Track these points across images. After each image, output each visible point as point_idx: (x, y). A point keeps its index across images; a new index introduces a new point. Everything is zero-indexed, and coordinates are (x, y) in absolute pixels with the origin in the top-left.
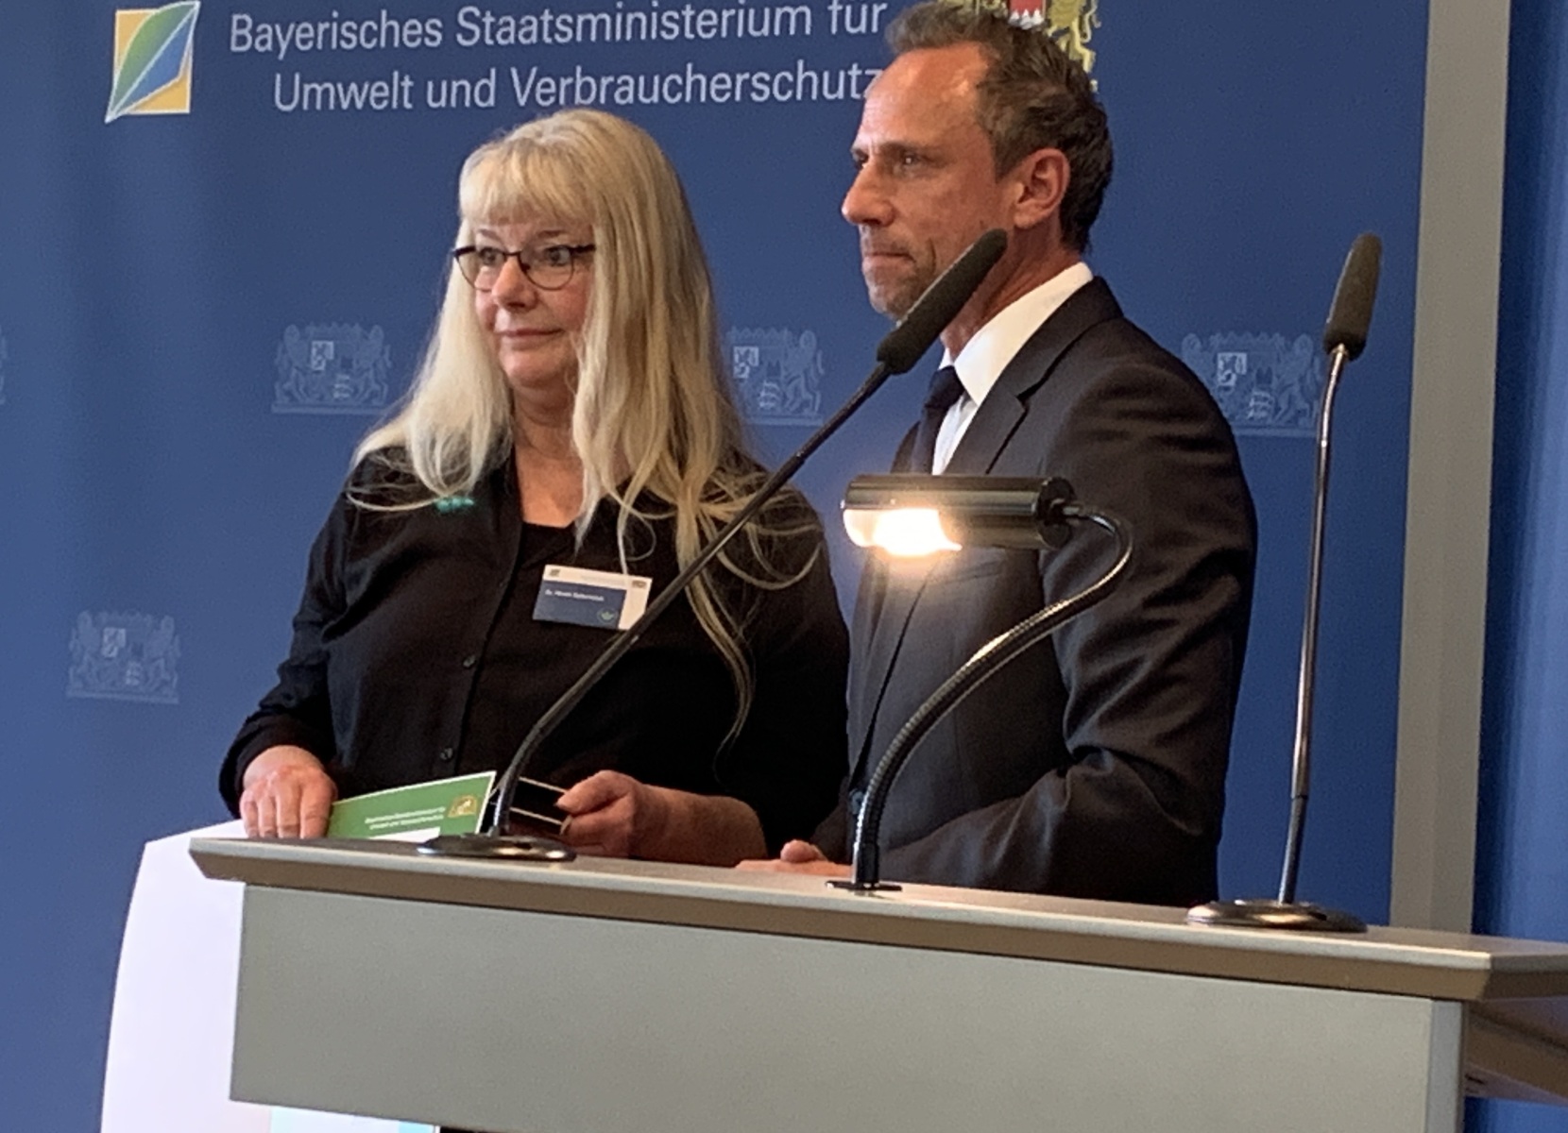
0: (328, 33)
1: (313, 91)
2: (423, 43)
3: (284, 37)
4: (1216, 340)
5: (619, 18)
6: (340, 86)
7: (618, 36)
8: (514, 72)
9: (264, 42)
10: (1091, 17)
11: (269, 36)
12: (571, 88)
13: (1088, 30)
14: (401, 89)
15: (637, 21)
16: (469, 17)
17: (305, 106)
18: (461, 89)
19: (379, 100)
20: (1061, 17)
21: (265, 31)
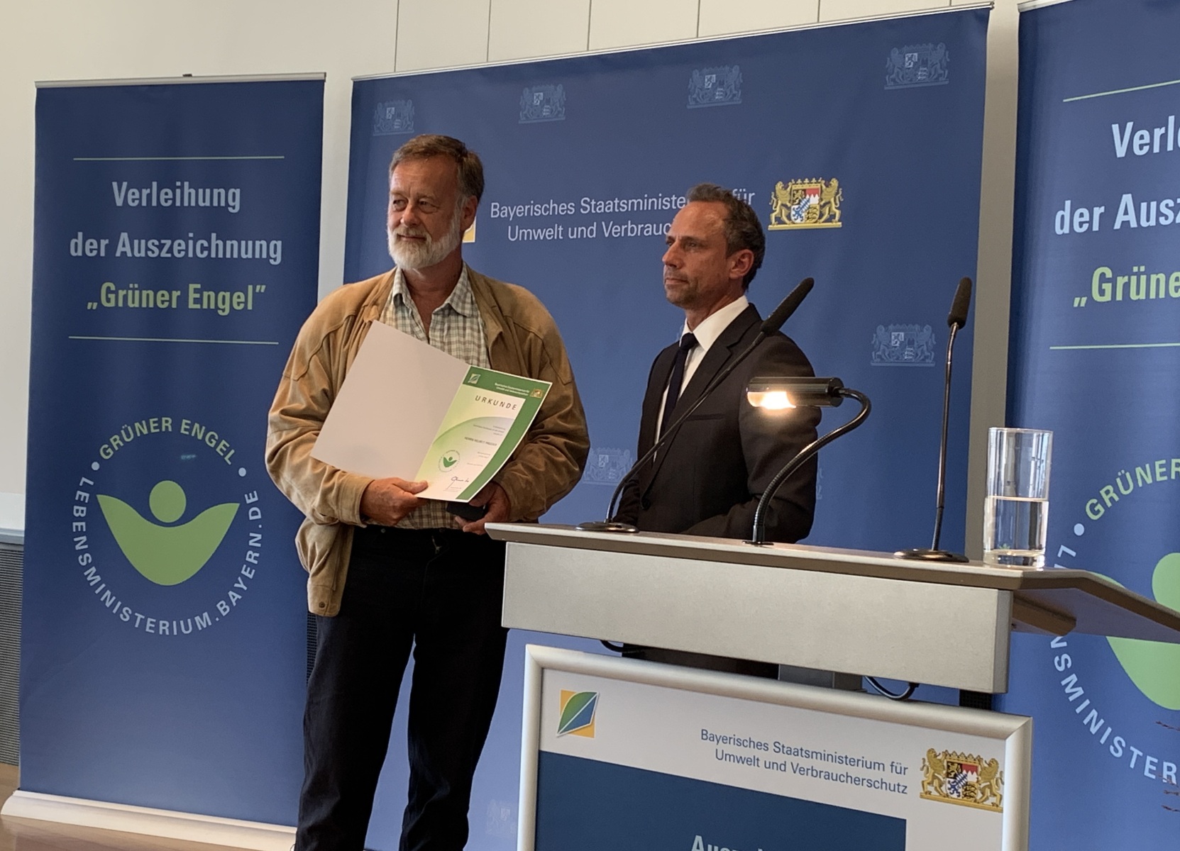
0: (529, 209)
1: (523, 233)
2: (567, 212)
3: (512, 211)
4: (891, 327)
5: (646, 200)
6: (534, 231)
7: (645, 209)
8: (603, 223)
9: (504, 214)
10: (839, 198)
11: (506, 211)
12: (626, 229)
13: (838, 202)
14: (558, 231)
15: (653, 202)
16: (585, 202)
17: (520, 239)
18: (582, 231)
19: (549, 236)
20: (827, 197)
21: (504, 209)
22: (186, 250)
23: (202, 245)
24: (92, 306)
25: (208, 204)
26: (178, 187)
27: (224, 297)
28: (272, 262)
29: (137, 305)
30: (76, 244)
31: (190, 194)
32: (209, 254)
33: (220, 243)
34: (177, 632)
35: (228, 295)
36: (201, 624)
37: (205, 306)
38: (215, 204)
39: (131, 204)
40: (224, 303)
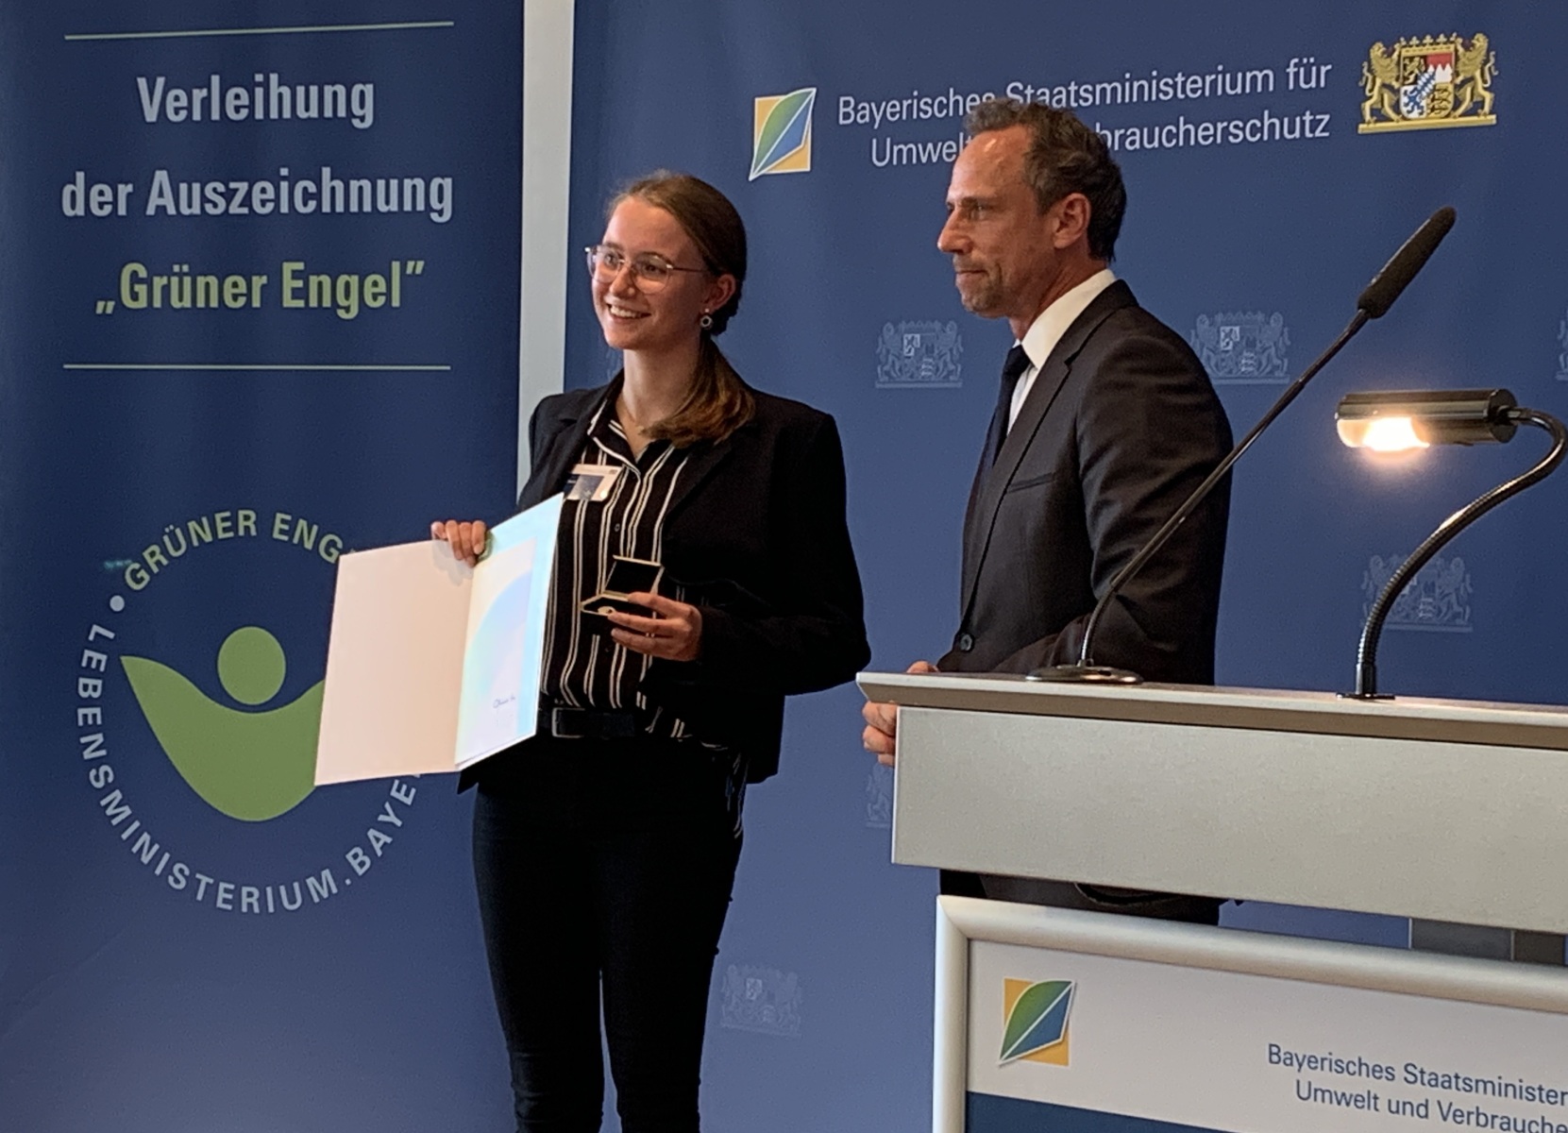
0: (910, 107)
1: (900, 151)
3: (878, 111)
5: (1127, 85)
6: (920, 146)
7: (1127, 100)
9: (863, 117)
10: (1490, 68)
11: (867, 112)
13: (1488, 77)
15: (1141, 87)
16: (1014, 90)
17: (895, 162)
21: (864, 108)
22: (277, 200)
23: (305, 189)
24: (105, 307)
25: (314, 113)
26: (259, 84)
27: (347, 285)
28: (434, 216)
29: (187, 303)
30: (73, 194)
31: (280, 95)
32: (319, 205)
33: (339, 185)
34: (275, 907)
35: (354, 280)
36: (318, 893)
37: (314, 303)
38: (328, 113)
39: (172, 116)
40: (347, 296)
